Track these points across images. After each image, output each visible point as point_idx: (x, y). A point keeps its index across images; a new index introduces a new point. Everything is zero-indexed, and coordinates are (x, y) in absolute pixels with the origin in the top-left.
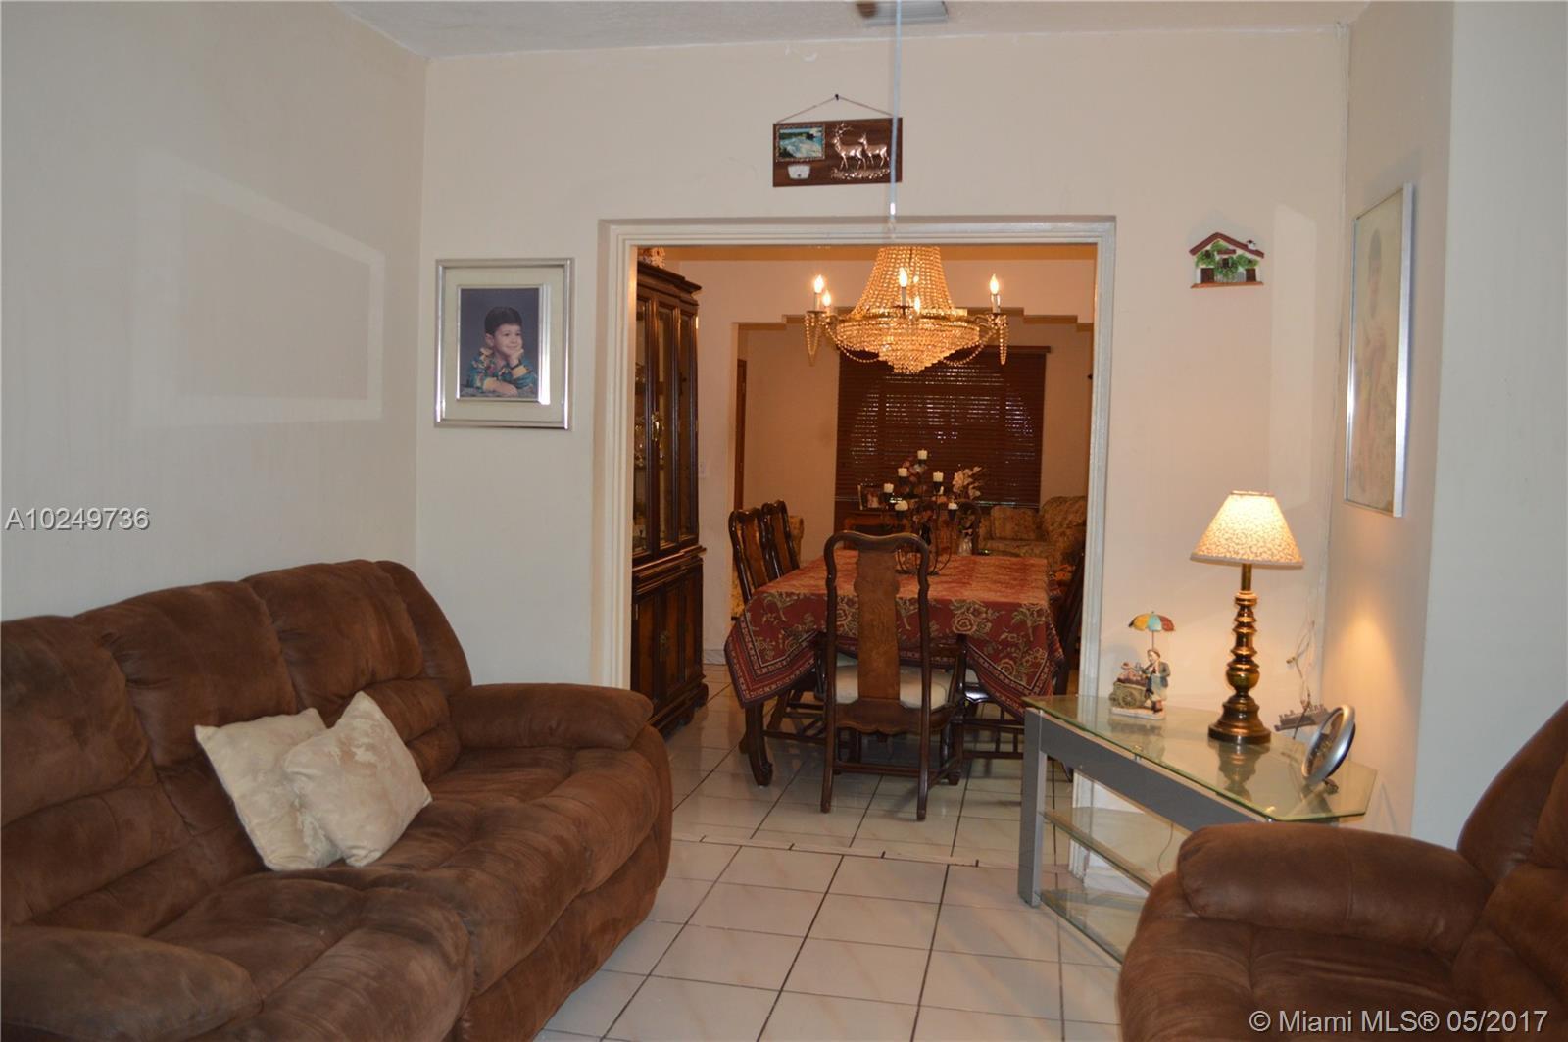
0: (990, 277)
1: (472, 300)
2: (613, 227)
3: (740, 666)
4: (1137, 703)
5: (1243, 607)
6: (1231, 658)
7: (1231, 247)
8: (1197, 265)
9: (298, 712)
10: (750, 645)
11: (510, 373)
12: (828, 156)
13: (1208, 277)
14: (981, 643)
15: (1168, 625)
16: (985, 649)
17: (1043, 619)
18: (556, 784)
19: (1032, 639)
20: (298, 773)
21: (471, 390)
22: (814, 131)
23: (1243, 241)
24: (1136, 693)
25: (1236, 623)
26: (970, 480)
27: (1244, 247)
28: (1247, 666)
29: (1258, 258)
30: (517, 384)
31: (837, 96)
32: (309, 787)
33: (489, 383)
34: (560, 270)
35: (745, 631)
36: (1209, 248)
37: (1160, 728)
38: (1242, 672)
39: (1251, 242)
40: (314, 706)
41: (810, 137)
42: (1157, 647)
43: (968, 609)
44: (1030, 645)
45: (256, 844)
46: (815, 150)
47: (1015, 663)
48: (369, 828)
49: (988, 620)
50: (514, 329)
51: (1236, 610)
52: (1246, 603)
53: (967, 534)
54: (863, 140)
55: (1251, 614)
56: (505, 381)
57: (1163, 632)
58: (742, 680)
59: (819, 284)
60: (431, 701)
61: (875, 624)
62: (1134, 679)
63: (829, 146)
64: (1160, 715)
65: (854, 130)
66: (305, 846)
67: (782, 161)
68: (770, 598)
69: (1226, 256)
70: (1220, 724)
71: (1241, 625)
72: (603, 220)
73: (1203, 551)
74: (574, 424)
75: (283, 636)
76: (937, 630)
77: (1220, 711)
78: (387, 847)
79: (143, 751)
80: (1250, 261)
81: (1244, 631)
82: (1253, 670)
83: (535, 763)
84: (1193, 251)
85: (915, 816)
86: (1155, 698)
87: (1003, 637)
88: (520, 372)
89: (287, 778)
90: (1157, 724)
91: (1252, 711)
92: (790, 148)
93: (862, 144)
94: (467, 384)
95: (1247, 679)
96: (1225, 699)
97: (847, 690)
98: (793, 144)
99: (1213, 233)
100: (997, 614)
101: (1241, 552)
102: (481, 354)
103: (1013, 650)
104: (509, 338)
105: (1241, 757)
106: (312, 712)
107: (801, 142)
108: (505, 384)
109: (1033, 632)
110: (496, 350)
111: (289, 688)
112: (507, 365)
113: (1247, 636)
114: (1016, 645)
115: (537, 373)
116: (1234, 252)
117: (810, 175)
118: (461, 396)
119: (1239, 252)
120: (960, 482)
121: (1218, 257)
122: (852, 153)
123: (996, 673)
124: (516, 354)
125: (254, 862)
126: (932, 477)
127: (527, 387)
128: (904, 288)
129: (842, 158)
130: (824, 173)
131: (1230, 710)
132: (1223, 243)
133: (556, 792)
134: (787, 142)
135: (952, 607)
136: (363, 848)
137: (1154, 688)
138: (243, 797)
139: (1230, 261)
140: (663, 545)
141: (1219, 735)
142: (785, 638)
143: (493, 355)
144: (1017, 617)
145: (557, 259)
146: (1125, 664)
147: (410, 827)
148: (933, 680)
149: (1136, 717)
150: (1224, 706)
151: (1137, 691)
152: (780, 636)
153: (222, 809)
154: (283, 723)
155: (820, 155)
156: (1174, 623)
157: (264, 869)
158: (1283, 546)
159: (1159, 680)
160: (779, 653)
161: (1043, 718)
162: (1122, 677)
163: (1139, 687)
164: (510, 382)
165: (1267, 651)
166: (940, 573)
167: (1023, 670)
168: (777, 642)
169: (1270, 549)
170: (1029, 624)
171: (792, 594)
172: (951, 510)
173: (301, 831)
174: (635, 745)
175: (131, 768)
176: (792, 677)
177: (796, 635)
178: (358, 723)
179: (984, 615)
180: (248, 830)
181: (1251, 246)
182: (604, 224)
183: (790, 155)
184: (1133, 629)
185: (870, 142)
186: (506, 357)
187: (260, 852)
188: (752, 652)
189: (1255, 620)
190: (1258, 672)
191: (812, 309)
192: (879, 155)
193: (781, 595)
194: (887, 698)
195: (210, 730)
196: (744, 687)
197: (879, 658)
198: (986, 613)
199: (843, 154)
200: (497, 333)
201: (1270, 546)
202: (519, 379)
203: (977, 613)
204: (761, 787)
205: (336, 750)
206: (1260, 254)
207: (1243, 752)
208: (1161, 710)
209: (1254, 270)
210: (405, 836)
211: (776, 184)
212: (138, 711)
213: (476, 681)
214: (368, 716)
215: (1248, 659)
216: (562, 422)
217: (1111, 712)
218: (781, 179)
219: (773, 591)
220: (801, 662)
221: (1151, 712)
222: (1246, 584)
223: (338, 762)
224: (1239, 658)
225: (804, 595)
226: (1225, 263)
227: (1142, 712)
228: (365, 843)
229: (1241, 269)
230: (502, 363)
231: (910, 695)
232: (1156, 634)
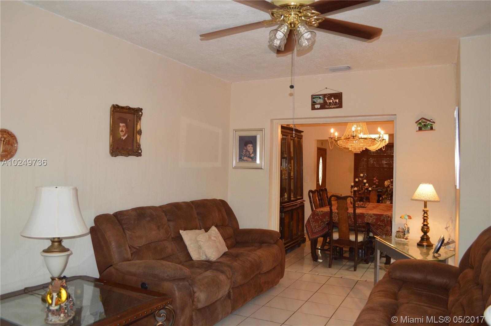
0: (378, 128)
1: (242, 139)
2: (274, 121)
3: (309, 230)
4: (402, 237)
5: (425, 212)
6: (423, 225)
7: (426, 121)
8: (417, 125)
9: (200, 230)
10: (312, 224)
11: (250, 156)
12: (324, 102)
13: (420, 129)
14: (373, 225)
15: (410, 217)
16: (374, 227)
17: (389, 219)
18: (256, 250)
19: (386, 224)
20: (199, 240)
21: (241, 160)
22: (321, 97)
23: (429, 119)
24: (401, 235)
25: (423, 216)
26: (390, 183)
27: (430, 121)
28: (426, 227)
29: (433, 124)
30: (252, 158)
31: (326, 88)
32: (202, 243)
33: (245, 158)
34: (262, 131)
35: (311, 221)
36: (420, 121)
37: (407, 244)
38: (425, 229)
39: (431, 120)
40: (204, 229)
41: (320, 98)
42: (407, 223)
43: (369, 216)
44: (386, 225)
45: (191, 255)
46: (321, 101)
47: (382, 230)
48: (214, 253)
49: (374, 219)
50: (251, 145)
51: (423, 213)
52: (425, 211)
53: (388, 199)
54: (333, 98)
55: (427, 214)
56: (249, 157)
57: (408, 219)
58: (309, 233)
59: (332, 130)
60: (230, 231)
61: (342, 219)
62: (401, 231)
63: (324, 100)
64: (407, 240)
65: (331, 96)
66: (201, 256)
67: (313, 104)
68: (317, 212)
69: (425, 123)
70: (420, 242)
71: (425, 217)
72: (272, 119)
73: (413, 198)
74: (265, 168)
75: (198, 214)
76: (360, 221)
77: (420, 239)
78: (217, 258)
79: (170, 234)
80: (431, 124)
81: (425, 218)
82: (428, 228)
83: (252, 246)
84: (416, 122)
85: (353, 270)
86: (406, 236)
87: (379, 223)
88: (252, 155)
89: (197, 242)
90: (407, 243)
91: (428, 239)
92: (315, 101)
93: (332, 99)
94: (240, 158)
95: (426, 230)
96: (421, 236)
97: (336, 236)
98: (316, 100)
99: (421, 117)
100: (377, 217)
101: (421, 198)
102: (243, 151)
103: (382, 227)
104: (250, 147)
105: (426, 250)
106: (203, 230)
107: (318, 99)
108: (249, 158)
109: (387, 222)
110: (247, 150)
111: (199, 225)
112: (249, 154)
113: (426, 219)
114: (382, 226)
115: (256, 156)
116: (427, 122)
117: (320, 107)
118: (239, 161)
119: (428, 122)
120: (387, 184)
121: (423, 124)
122: (330, 102)
123: (377, 233)
124: (251, 151)
125: (190, 258)
126: (363, 181)
127: (254, 159)
128: (353, 131)
129: (327, 103)
130: (323, 106)
131: (422, 239)
132: (424, 120)
133: (256, 251)
134: (314, 99)
135: (365, 215)
136: (212, 257)
137: (406, 233)
138: (189, 245)
139: (426, 125)
140: (292, 199)
141: (420, 245)
142: (321, 223)
143: (246, 151)
144: (382, 218)
145: (261, 129)
146: (399, 227)
147: (223, 255)
148: (358, 234)
149: (401, 241)
150: (421, 237)
151: (401, 234)
152: (320, 222)
153: (185, 248)
154: (197, 231)
155: (322, 102)
156: (411, 217)
157: (193, 260)
158: (433, 196)
159: (407, 231)
160: (319, 226)
161: (378, 241)
162: (398, 231)
163: (402, 233)
164: (250, 158)
165: (431, 223)
166: (367, 207)
167: (384, 232)
168: (319, 224)
169: (429, 197)
170: (385, 220)
171: (323, 211)
172: (369, 190)
173: (200, 253)
174: (276, 243)
175: (168, 237)
176: (323, 233)
177: (324, 222)
178: (213, 232)
179: (373, 217)
180: (189, 252)
181: (431, 121)
182: (272, 120)
183: (315, 103)
184: (401, 218)
185: (334, 99)
186: (249, 152)
187: (192, 257)
188: (312, 226)
189: (428, 215)
190: (429, 229)
191: (330, 137)
192: (336, 102)
193: (320, 211)
194: (346, 238)
195: (183, 231)
196: (310, 235)
197: (344, 227)
198: (374, 217)
199: (328, 102)
200: (247, 146)
201: (429, 196)
202: (252, 157)
203: (371, 217)
204: (315, 262)
205: (207, 236)
206: (434, 122)
207: (426, 249)
208: (408, 239)
209: (432, 127)
210: (221, 257)
211: (312, 110)
212: (169, 226)
213: (240, 228)
214: (215, 231)
215: (426, 225)
216: (262, 167)
217: (395, 240)
218: (313, 108)
219: (318, 210)
220: (325, 229)
221: (405, 239)
222: (425, 206)
223: (208, 239)
224: (424, 225)
225: (326, 211)
226: (425, 125)
227: (403, 239)
228: (213, 256)
229: (429, 127)
230: (248, 153)
231: (352, 238)
232: (407, 220)
